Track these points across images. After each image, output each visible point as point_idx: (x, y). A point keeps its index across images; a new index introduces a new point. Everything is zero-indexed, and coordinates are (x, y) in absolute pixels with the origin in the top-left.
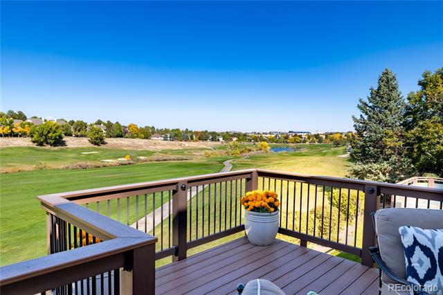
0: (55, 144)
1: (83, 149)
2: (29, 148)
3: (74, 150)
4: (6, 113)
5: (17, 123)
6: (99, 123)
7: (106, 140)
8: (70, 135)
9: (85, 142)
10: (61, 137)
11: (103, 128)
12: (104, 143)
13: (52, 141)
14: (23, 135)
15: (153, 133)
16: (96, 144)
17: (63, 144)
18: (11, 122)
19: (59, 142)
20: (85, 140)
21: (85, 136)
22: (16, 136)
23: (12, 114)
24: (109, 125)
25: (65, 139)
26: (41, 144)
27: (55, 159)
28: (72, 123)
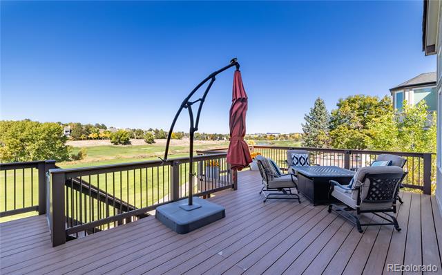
0: (125, 144)
1: (142, 146)
2: (110, 146)
3: (137, 147)
4: (94, 125)
5: (102, 131)
6: (151, 130)
7: (155, 140)
8: (133, 138)
9: (142, 142)
10: (128, 139)
11: (153, 133)
12: (154, 142)
13: (123, 142)
14: (106, 138)
15: (183, 135)
16: (149, 143)
17: (129, 143)
18: (98, 131)
19: (127, 142)
20: (143, 141)
21: (143, 138)
22: (101, 139)
23: (98, 126)
24: (157, 132)
25: (131, 140)
26: (116, 144)
27: (126, 153)
28: (134, 130)
